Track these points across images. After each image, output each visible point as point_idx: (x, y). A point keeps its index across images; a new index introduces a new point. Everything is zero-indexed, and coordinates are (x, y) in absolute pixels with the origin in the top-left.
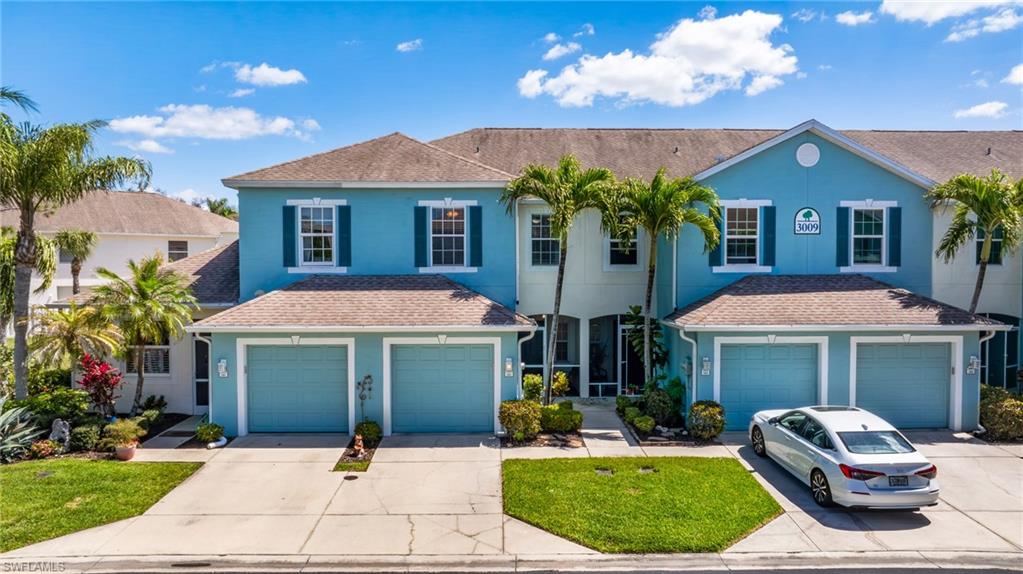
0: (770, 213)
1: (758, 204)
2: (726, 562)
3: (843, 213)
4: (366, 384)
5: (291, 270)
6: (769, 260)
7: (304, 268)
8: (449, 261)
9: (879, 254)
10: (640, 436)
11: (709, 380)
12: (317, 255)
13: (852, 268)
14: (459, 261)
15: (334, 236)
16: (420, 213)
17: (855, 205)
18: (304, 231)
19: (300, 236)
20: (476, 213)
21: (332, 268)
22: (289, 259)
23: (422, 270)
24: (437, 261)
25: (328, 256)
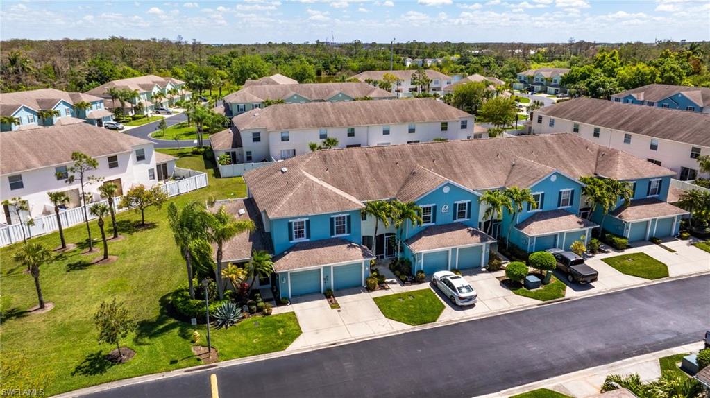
0: (435, 207)
1: (431, 205)
2: (438, 324)
3: (455, 205)
4: (327, 279)
5: (291, 242)
6: (434, 221)
7: (296, 241)
8: (341, 233)
9: (464, 215)
10: (404, 283)
11: (420, 264)
12: (300, 236)
13: (458, 220)
14: (344, 232)
15: (305, 230)
16: (332, 220)
17: (458, 202)
18: (295, 229)
19: (294, 231)
20: (349, 217)
21: (304, 239)
22: (291, 239)
23: (333, 237)
24: (337, 233)
25: (303, 236)
